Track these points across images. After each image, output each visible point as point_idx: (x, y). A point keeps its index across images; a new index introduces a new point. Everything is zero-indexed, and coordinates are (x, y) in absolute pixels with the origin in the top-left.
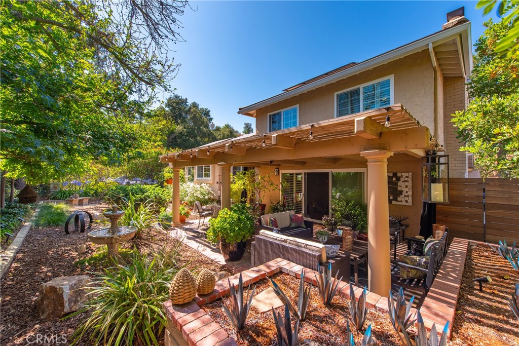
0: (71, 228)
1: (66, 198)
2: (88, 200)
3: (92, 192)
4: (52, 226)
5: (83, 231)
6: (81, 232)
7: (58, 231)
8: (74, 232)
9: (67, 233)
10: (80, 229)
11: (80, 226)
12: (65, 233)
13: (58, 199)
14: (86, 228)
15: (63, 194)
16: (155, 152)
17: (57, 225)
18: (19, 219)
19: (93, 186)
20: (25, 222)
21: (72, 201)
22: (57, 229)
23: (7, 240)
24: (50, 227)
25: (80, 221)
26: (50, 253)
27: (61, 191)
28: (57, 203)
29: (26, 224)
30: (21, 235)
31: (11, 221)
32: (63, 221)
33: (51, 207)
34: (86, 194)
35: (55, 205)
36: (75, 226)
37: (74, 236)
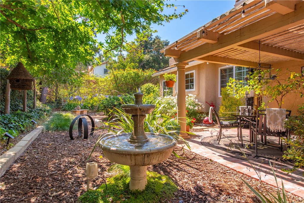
0: (75, 133)
1: (72, 109)
2: (86, 112)
3: (90, 105)
4: (59, 131)
5: (86, 137)
6: (85, 138)
7: (63, 135)
8: (78, 138)
9: (72, 138)
10: (83, 135)
11: (83, 132)
12: (70, 138)
13: (67, 111)
14: (89, 134)
15: (70, 106)
16: (134, 73)
17: (64, 130)
18: (32, 121)
19: (90, 100)
20: (38, 125)
21: (76, 111)
22: (63, 134)
23: (8, 143)
24: (58, 131)
25: (83, 126)
26: (51, 166)
27: (68, 104)
28: (65, 113)
29: (39, 127)
30: (28, 138)
31: (22, 122)
32: (68, 126)
33: (61, 115)
34: (85, 107)
35: (64, 114)
36: (79, 131)
37: (78, 143)
